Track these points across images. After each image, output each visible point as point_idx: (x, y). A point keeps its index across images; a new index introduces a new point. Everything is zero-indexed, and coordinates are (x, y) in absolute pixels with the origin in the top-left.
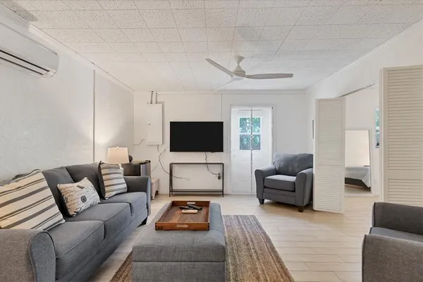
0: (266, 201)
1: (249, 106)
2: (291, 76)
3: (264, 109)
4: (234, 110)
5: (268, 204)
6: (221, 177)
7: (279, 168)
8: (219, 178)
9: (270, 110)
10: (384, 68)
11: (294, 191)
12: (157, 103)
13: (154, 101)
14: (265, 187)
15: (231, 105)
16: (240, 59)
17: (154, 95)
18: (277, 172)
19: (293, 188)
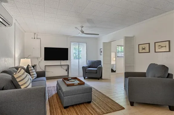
0: (86, 78)
1: (78, 42)
2: (98, 35)
3: (83, 44)
4: (72, 44)
5: (87, 78)
6: (68, 70)
7: (90, 65)
8: (66, 71)
9: (85, 44)
10: (125, 37)
11: (97, 73)
12: (37, 38)
13: (36, 38)
14: (86, 73)
15: (71, 42)
16: (82, 27)
17: (36, 35)
18: (89, 67)
19: (96, 72)
